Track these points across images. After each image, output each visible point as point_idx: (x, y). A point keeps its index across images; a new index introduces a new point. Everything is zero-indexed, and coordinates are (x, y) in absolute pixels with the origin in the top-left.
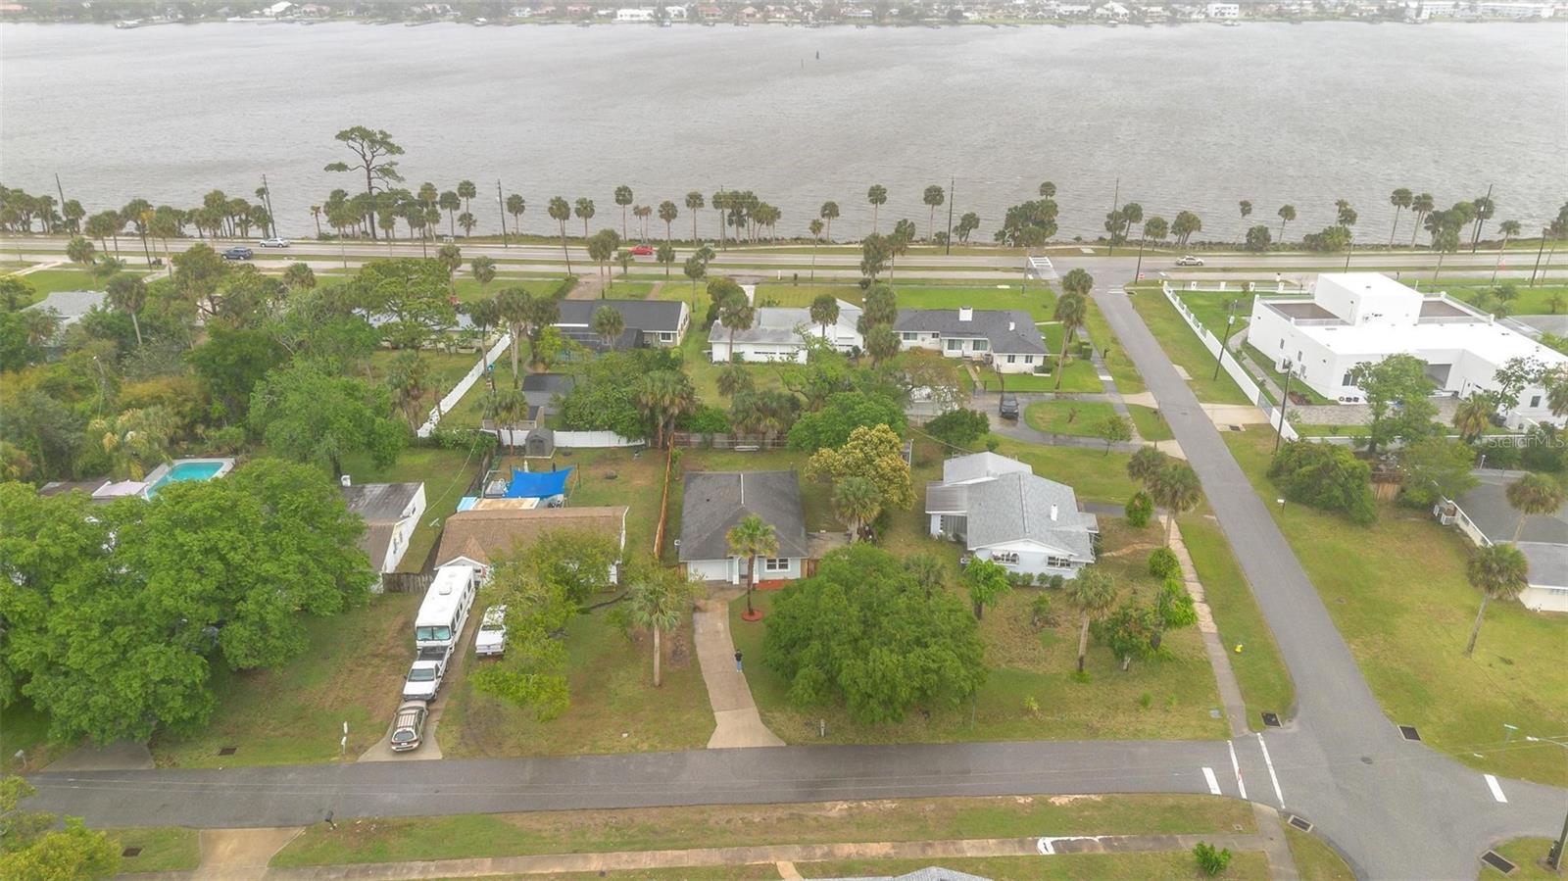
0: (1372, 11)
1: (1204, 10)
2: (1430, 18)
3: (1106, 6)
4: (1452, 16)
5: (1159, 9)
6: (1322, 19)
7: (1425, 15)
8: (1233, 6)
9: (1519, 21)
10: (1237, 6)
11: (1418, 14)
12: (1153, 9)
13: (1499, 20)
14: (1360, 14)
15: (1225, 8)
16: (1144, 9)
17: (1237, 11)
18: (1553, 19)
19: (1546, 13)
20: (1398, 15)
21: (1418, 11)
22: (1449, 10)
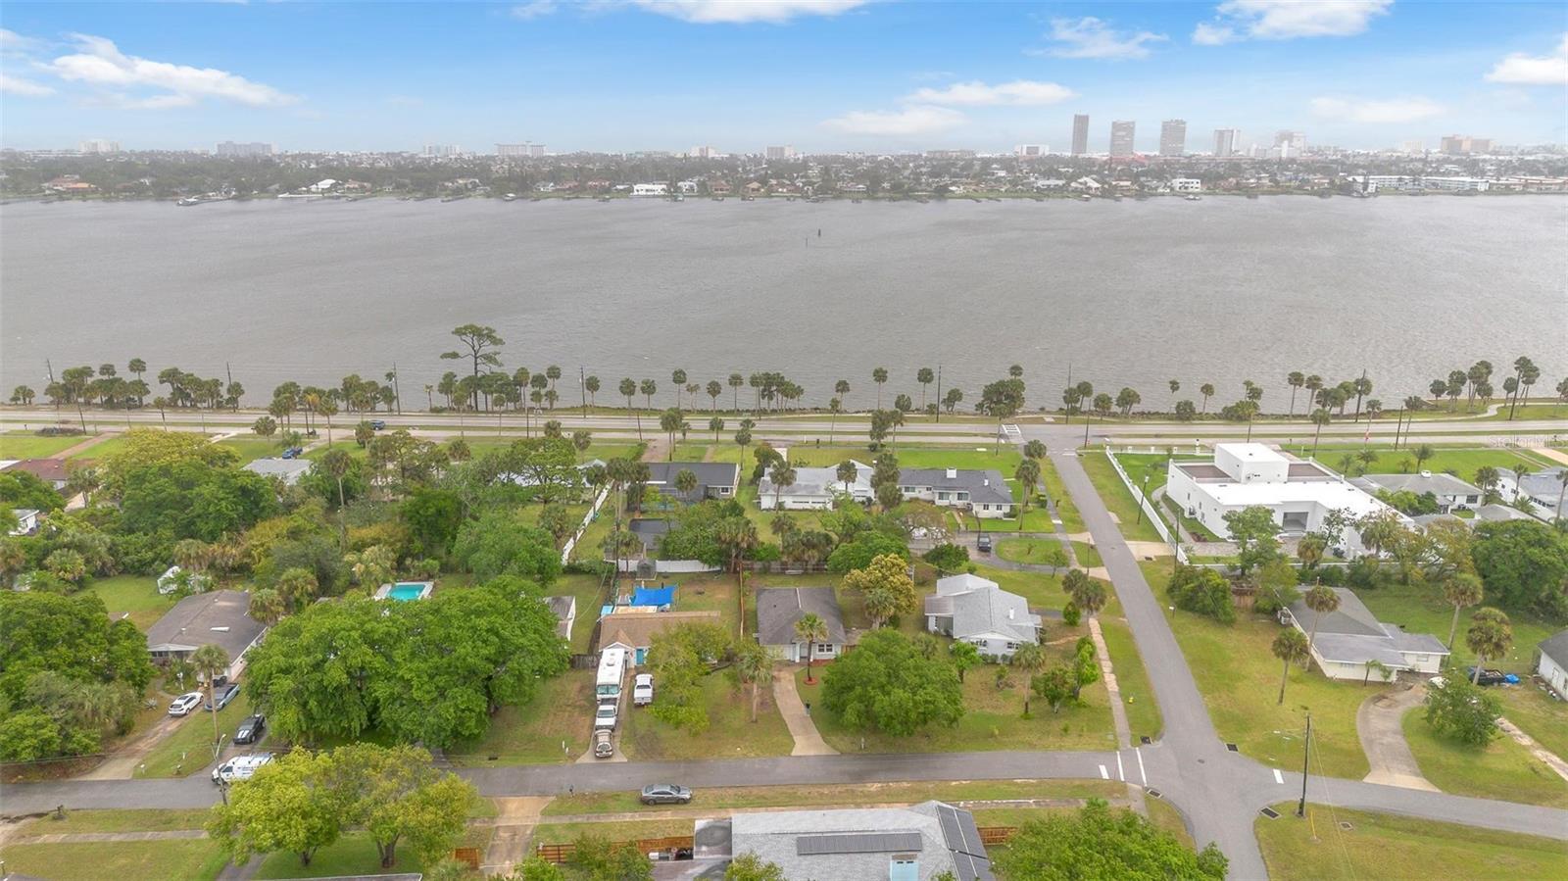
0: (1327, 183)
2: (1376, 191)
4: (1397, 189)
6: (1277, 193)
7: (1371, 189)
9: (1459, 193)
11: (1366, 188)
13: (1439, 194)
14: (1314, 188)
18: (1489, 192)
19: (1482, 187)
20: (1346, 190)
21: (1366, 185)
22: (1395, 183)
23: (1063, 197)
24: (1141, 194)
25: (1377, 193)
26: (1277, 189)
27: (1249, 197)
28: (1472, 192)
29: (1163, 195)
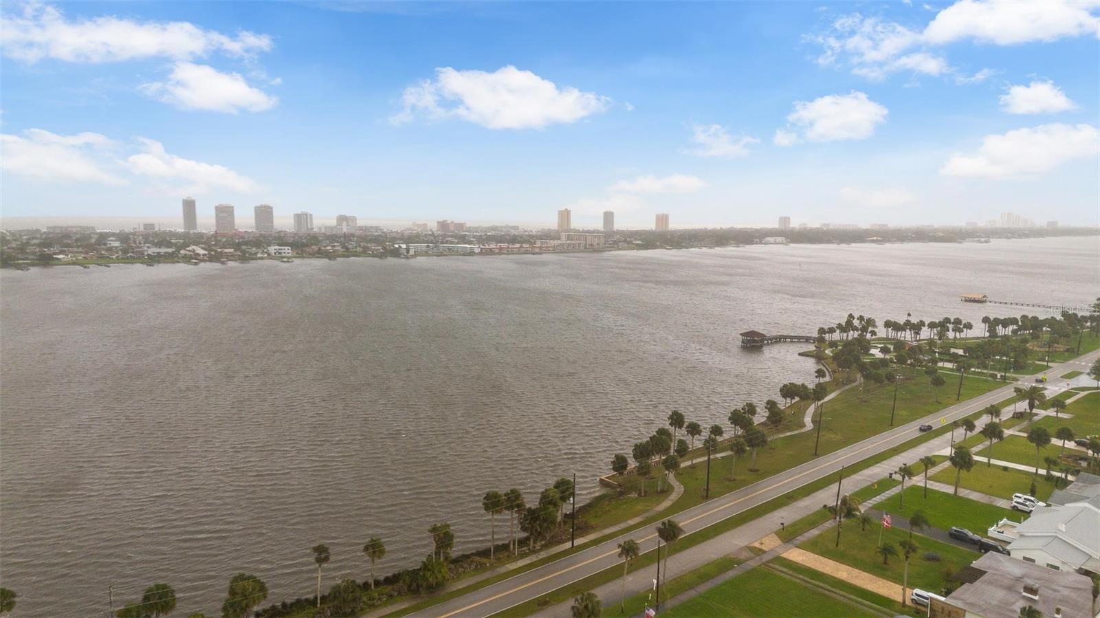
0: (379, 250)
1: (266, 250)
2: (415, 254)
3: (188, 249)
4: (427, 252)
5: (232, 250)
6: (348, 256)
7: (412, 252)
8: (286, 248)
9: (464, 255)
10: (289, 248)
11: (408, 252)
12: (226, 250)
13: (453, 255)
14: (373, 252)
15: (281, 249)
16: (219, 250)
17: (290, 251)
18: (481, 253)
19: (477, 251)
20: (396, 253)
21: (408, 250)
22: (424, 249)
23: (174, 263)
24: (244, 258)
25: (416, 255)
26: (348, 253)
27: (330, 259)
28: (472, 253)
29: (262, 258)
